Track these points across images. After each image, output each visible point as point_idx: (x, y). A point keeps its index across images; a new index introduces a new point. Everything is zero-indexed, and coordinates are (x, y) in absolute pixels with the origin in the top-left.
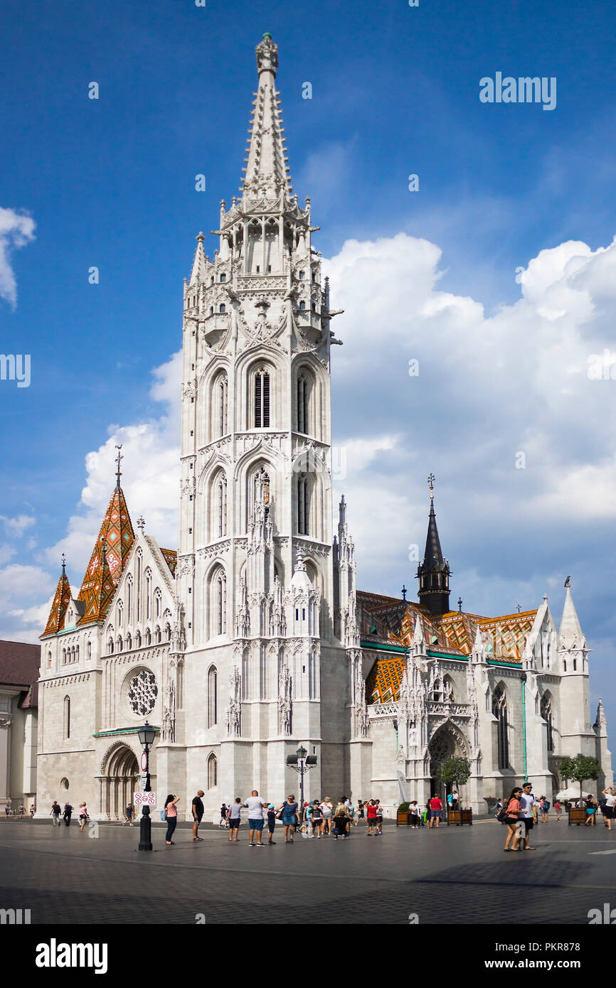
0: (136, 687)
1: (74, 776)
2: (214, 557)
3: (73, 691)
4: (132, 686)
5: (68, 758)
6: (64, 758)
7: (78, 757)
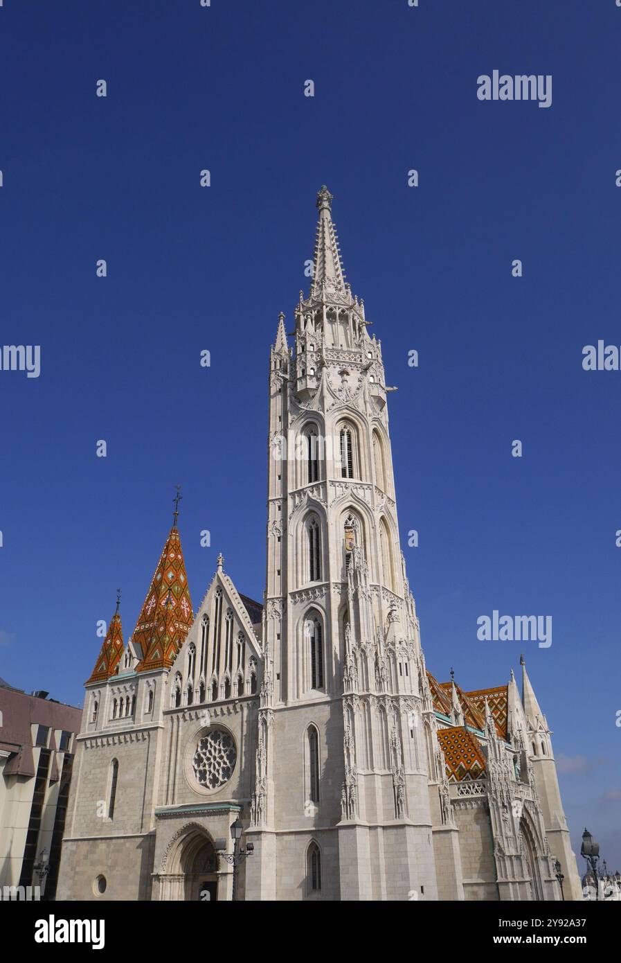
0: (204, 751)
1: (114, 873)
2: (306, 602)
3: (124, 754)
4: (199, 749)
5: (108, 846)
6: (102, 846)
7: (124, 844)
